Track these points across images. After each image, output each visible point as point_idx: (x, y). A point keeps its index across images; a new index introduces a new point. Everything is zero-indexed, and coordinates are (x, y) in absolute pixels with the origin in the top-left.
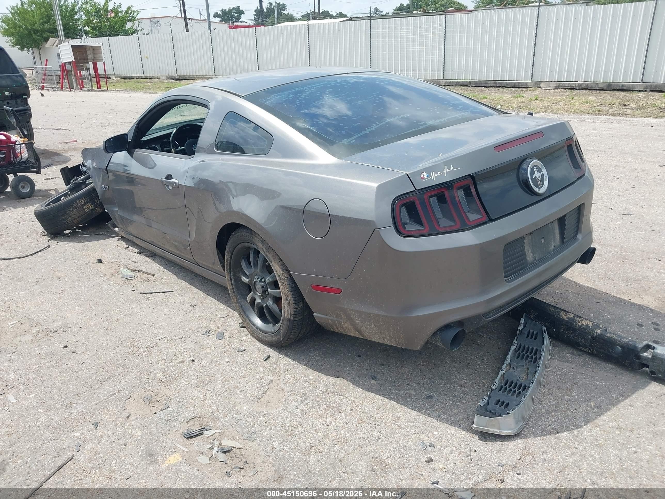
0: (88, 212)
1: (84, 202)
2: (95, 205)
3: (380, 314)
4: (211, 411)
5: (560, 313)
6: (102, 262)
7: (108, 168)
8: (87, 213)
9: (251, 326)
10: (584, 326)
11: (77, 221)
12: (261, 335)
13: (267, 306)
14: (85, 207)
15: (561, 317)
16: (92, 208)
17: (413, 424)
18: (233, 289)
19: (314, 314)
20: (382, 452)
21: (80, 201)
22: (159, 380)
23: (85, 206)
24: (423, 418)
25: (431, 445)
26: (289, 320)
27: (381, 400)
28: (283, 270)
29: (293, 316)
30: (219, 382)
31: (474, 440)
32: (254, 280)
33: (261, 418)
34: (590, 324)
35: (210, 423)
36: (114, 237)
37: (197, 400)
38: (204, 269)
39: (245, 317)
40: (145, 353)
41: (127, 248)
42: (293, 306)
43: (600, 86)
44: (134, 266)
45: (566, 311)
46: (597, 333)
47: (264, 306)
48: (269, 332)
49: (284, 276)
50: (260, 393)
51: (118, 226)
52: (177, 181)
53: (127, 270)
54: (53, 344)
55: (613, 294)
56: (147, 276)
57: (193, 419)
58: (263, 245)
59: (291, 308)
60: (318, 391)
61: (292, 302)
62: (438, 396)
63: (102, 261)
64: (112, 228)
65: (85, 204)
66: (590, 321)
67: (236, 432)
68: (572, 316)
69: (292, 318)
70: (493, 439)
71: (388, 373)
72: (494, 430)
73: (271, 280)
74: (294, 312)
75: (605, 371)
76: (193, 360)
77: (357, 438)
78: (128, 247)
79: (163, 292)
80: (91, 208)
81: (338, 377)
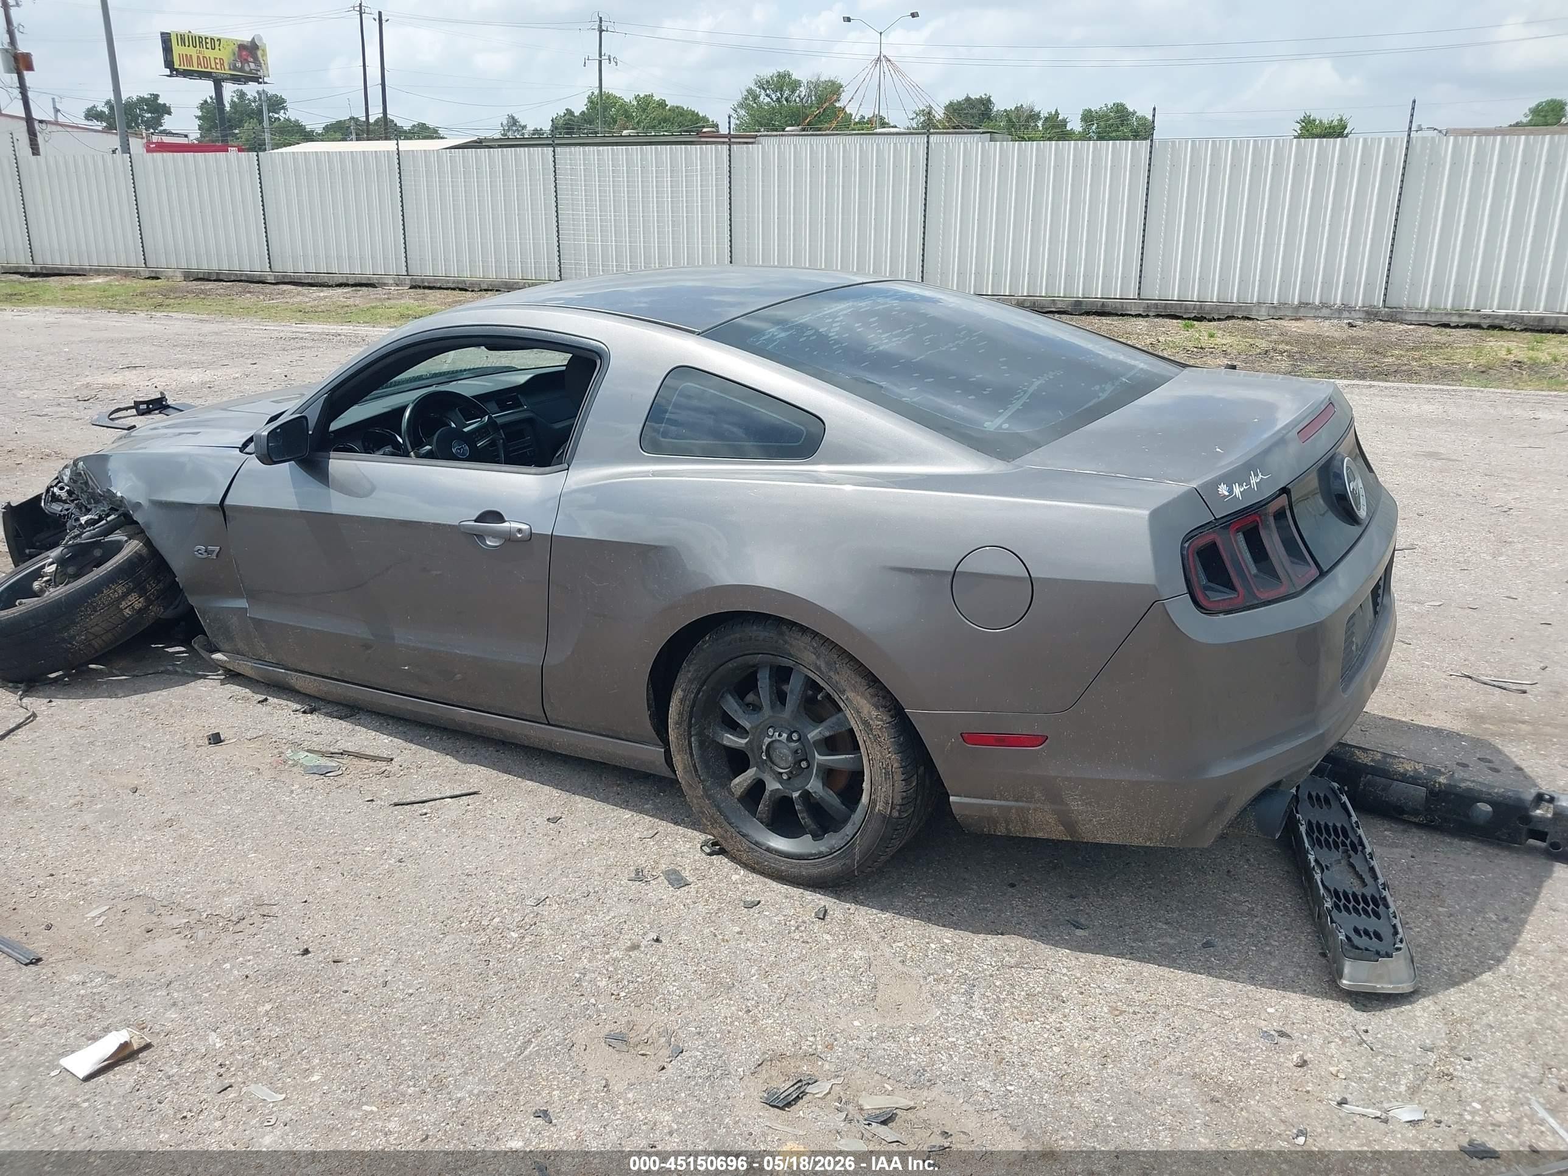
0: (131, 616)
1: (120, 592)
2: (147, 599)
3: (1145, 779)
4: (790, 1043)
5: (1353, 754)
6: (221, 742)
7: (228, 502)
8: (128, 619)
9: (749, 847)
10: (1412, 774)
11: (100, 642)
12: (784, 865)
13: (806, 795)
14: (123, 605)
15: (1360, 761)
16: (140, 605)
17: (1218, 1001)
18: (694, 766)
19: (952, 798)
20: (1202, 1062)
21: (110, 589)
22: (612, 994)
23: (123, 603)
24: (1226, 985)
25: (1282, 1034)
26: (886, 819)
27: (1123, 967)
28: (877, 708)
29: (898, 808)
30: (754, 978)
31: (1346, 1012)
32: (767, 740)
33: (911, 1039)
34: (1421, 768)
35: (805, 1068)
36: (205, 677)
37: (736, 1023)
38: (564, 730)
39: (728, 827)
40: (527, 940)
41: (263, 701)
42: (900, 785)
43: (1060, 306)
44: (316, 742)
45: (1364, 749)
46: (1440, 783)
47: (796, 795)
48: (812, 855)
49: (881, 720)
50: (866, 987)
51: (222, 649)
52: (524, 527)
53: (307, 754)
54: (263, 949)
55: (1376, 712)
56: (372, 764)
57: (759, 1065)
58: (818, 657)
59: (896, 790)
60: (985, 967)
61: (899, 777)
62: (1222, 941)
63: (222, 737)
64: (204, 654)
65: (124, 596)
66: (1419, 763)
67: (877, 1077)
68: (1379, 757)
69: (896, 814)
70: (1378, 1005)
71: (1095, 911)
72: (1385, 986)
73: (827, 734)
74: (902, 799)
75: (1468, 854)
76: (657, 940)
77: (1136, 1044)
78: (266, 700)
79: (451, 797)
80: (137, 606)
81: (1002, 934)
